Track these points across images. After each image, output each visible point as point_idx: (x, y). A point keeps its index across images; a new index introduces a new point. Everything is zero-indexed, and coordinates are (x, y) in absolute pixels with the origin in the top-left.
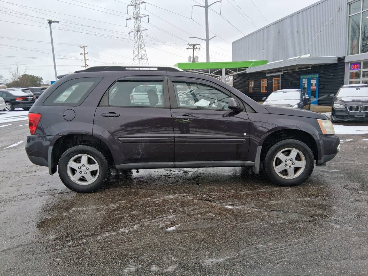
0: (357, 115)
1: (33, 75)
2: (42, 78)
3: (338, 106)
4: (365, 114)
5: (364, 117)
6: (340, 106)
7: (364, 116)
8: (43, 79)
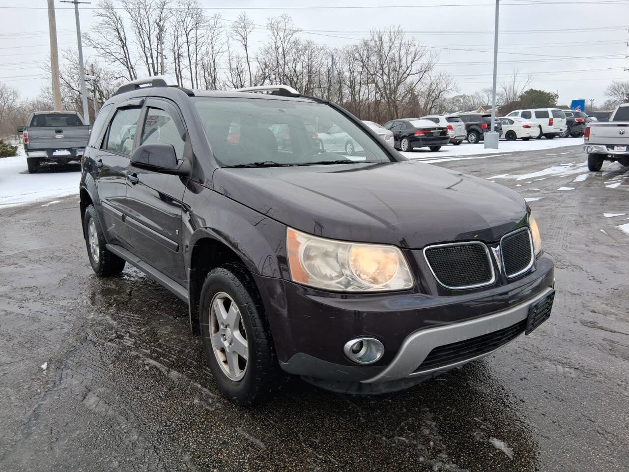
1: (542, 91)
2: (557, 95)
8: (558, 98)
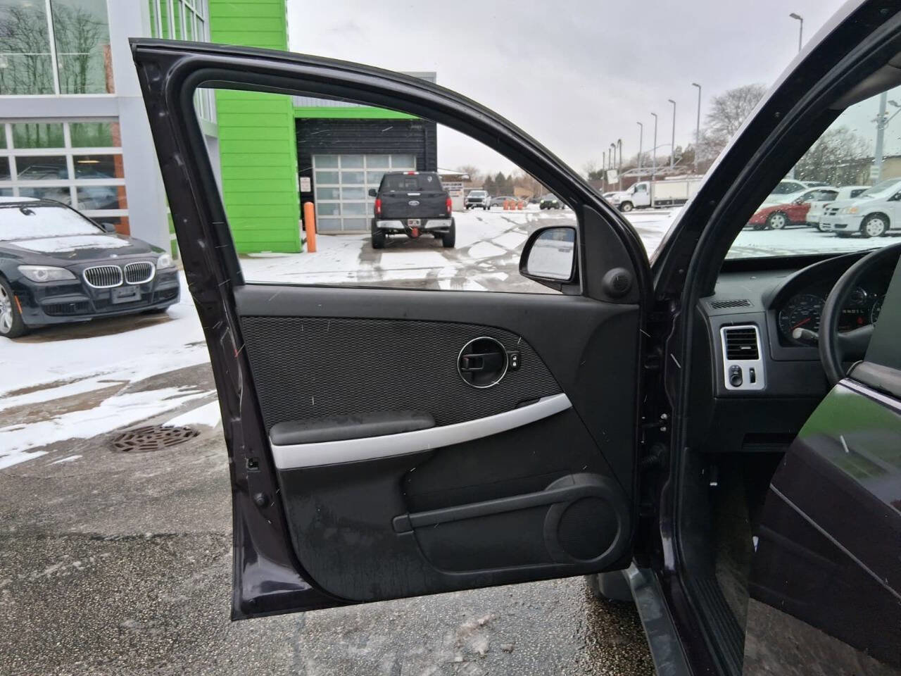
0: (120, 297)
3: (41, 273)
4: (139, 289)
5: (138, 301)
6: (48, 271)
7: (138, 297)
